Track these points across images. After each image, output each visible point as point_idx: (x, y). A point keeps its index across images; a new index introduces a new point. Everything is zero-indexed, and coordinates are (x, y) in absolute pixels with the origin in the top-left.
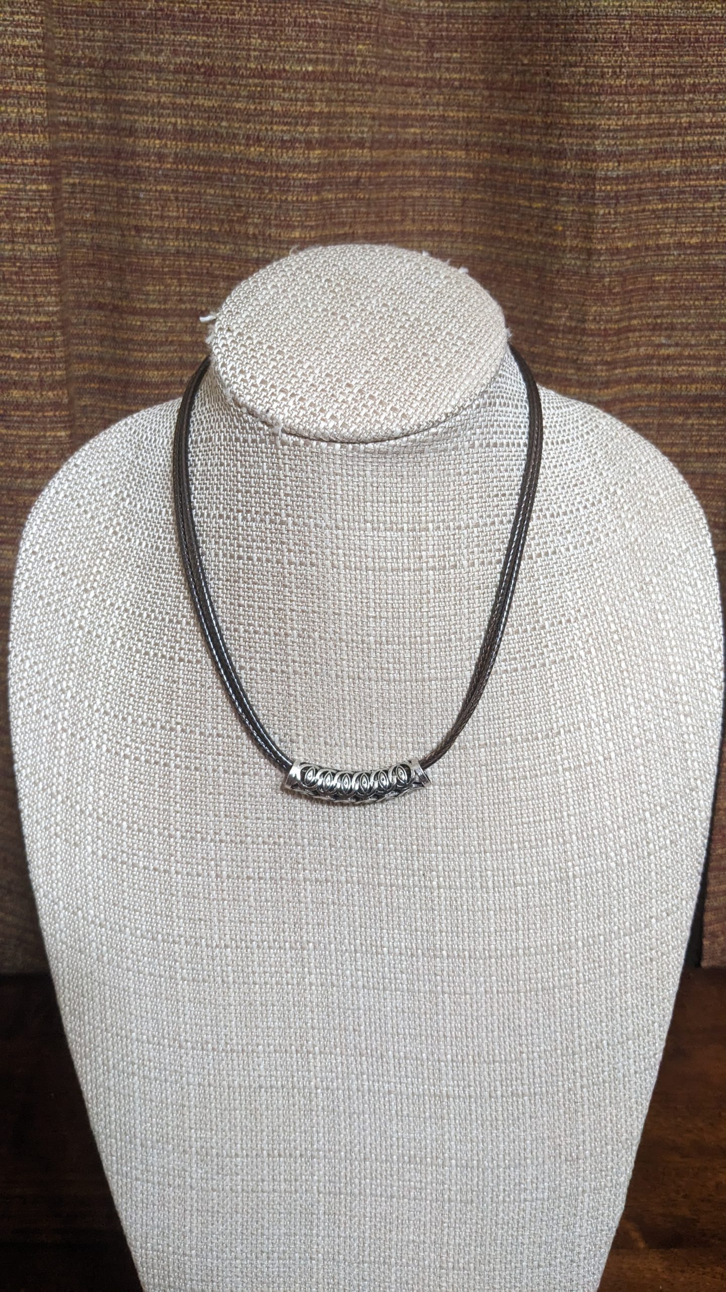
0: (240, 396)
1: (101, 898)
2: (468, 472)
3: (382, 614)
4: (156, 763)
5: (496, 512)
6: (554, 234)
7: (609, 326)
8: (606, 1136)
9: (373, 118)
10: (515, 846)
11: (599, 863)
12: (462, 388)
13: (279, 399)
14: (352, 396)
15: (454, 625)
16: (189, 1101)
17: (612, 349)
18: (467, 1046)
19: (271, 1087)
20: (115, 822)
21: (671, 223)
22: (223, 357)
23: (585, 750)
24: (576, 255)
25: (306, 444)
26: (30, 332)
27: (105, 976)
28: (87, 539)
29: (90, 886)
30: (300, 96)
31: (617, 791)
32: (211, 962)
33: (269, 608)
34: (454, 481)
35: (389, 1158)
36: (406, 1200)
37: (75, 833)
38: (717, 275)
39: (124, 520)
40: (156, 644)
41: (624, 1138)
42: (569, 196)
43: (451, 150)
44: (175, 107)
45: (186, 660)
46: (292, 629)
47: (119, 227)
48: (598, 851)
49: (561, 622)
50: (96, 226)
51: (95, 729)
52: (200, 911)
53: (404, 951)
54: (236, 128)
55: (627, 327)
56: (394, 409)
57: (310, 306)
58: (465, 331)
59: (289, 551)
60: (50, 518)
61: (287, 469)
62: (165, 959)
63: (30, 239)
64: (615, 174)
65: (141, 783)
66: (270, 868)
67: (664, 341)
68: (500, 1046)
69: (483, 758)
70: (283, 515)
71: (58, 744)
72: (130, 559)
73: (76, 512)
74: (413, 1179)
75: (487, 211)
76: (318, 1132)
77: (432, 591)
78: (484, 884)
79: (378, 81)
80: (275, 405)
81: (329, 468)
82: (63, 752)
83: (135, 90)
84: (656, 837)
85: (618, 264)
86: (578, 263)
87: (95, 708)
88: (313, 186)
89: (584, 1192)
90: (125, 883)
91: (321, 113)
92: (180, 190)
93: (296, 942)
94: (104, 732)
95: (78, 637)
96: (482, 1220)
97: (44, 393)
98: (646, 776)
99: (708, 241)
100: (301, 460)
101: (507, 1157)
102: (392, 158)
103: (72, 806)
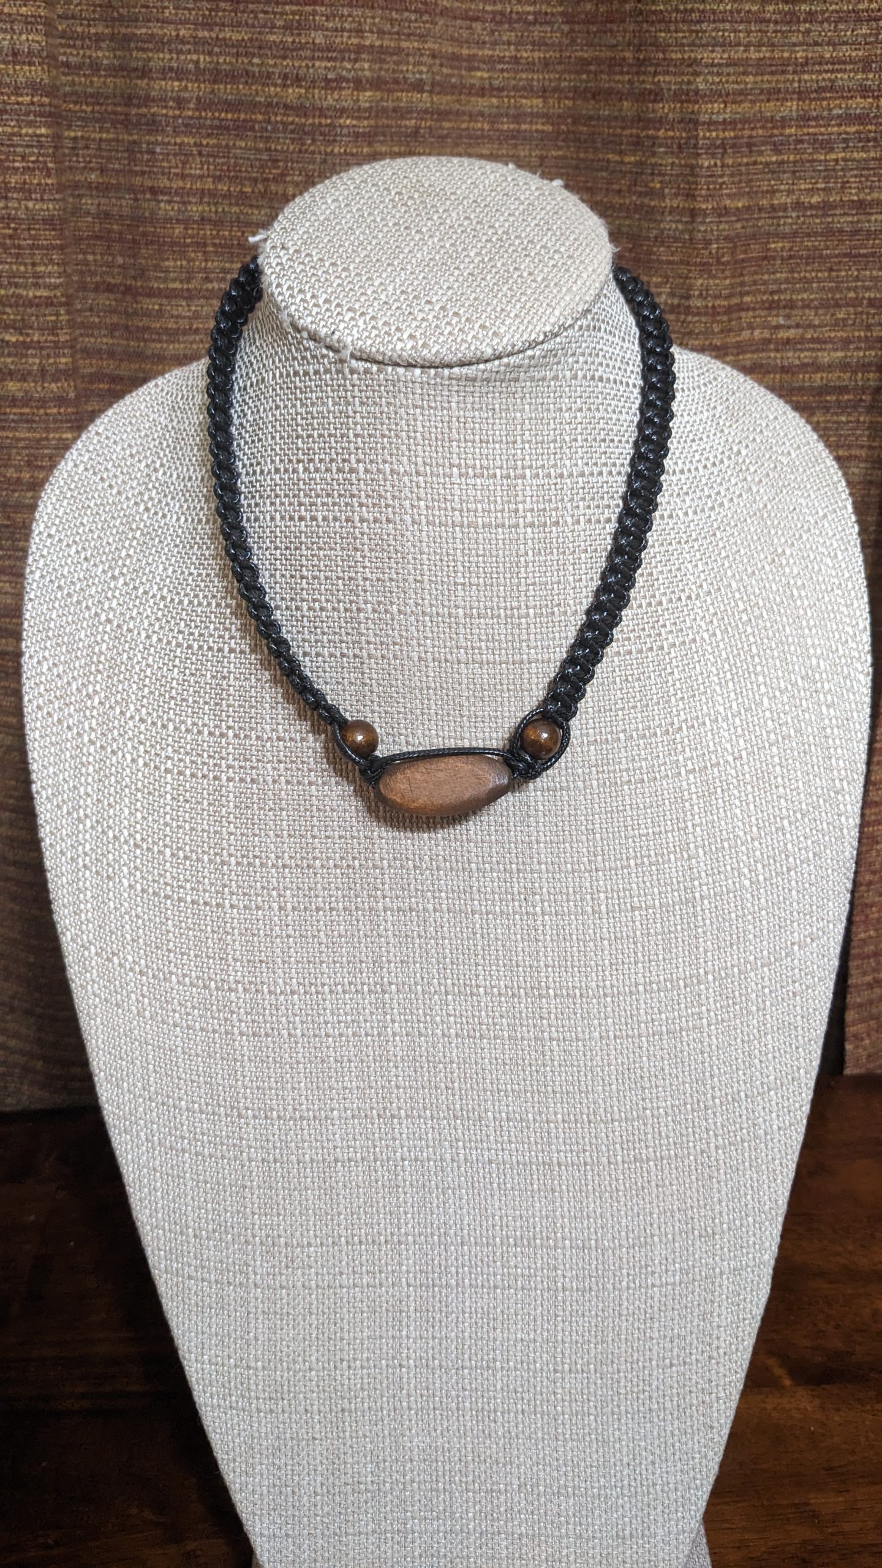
0: (300, 318)
1: (141, 941)
2: (571, 409)
3: (472, 580)
4: (204, 776)
5: (603, 460)
6: (651, 193)
7: (718, 302)
8: (746, 1205)
9: (434, 56)
10: (632, 862)
11: (730, 881)
12: (563, 304)
13: (347, 319)
14: (432, 314)
15: (558, 594)
16: (252, 1181)
17: (722, 331)
18: (581, 1103)
19: (349, 1160)
20: (156, 849)
21: (788, 179)
22: (278, 277)
23: (712, 748)
24: (677, 218)
25: (379, 371)
26: (29, 310)
27: (147, 1034)
28: (113, 517)
29: (127, 927)
30: (347, 25)
31: (750, 796)
32: (275, 1012)
33: (338, 578)
34: (555, 418)
35: (491, 1241)
36: (512, 1291)
37: (108, 864)
38: (842, 240)
39: (158, 493)
40: (201, 635)
41: (767, 1207)
42: (667, 146)
43: (525, 98)
44: (197, 41)
45: (238, 650)
46: (366, 603)
47: (131, 189)
48: (728, 867)
49: (680, 599)
50: (103, 189)
51: (129, 739)
52: (260, 952)
53: (503, 991)
54: (271, 66)
55: (737, 304)
56: (483, 327)
57: (378, 220)
58: (563, 244)
59: (361, 505)
60: (68, 496)
61: (357, 403)
62: (219, 1011)
63: (27, 194)
64: (721, 118)
65: (187, 801)
66: (344, 896)
67: (782, 322)
68: (619, 1101)
69: (593, 758)
70: (353, 461)
71: (84, 759)
72: (166, 538)
73: (99, 488)
74: (521, 1265)
75: (570, 171)
76: (406, 1213)
77: (530, 553)
78: (596, 908)
79: (438, 11)
80: (342, 326)
81: (407, 399)
82: (91, 769)
83: (149, 21)
84: (796, 850)
85: (727, 227)
86: (680, 227)
87: (128, 715)
88: (364, 135)
89: (721, 1273)
90: (170, 922)
91: (372, 46)
92: (205, 142)
93: (376, 984)
94: (141, 743)
95: (105, 632)
96: (603, 1311)
97: (46, 385)
98: (783, 778)
99: (831, 199)
100: (374, 391)
101: (631, 1235)
102: (455, 107)
103: (103, 832)
